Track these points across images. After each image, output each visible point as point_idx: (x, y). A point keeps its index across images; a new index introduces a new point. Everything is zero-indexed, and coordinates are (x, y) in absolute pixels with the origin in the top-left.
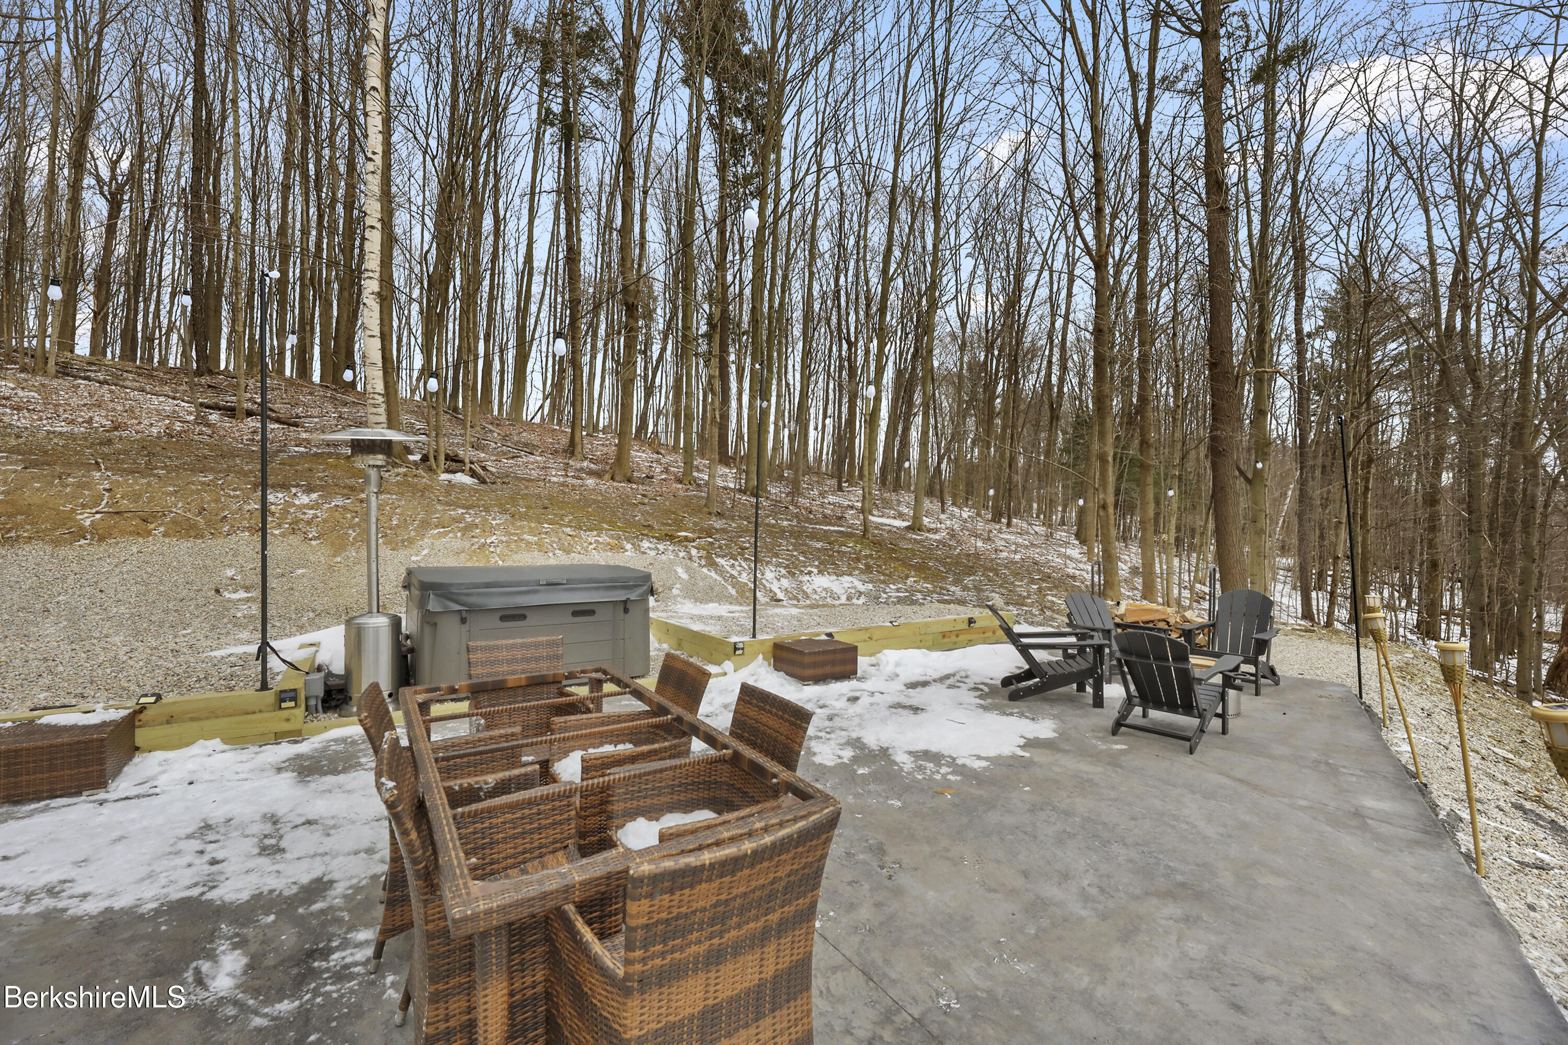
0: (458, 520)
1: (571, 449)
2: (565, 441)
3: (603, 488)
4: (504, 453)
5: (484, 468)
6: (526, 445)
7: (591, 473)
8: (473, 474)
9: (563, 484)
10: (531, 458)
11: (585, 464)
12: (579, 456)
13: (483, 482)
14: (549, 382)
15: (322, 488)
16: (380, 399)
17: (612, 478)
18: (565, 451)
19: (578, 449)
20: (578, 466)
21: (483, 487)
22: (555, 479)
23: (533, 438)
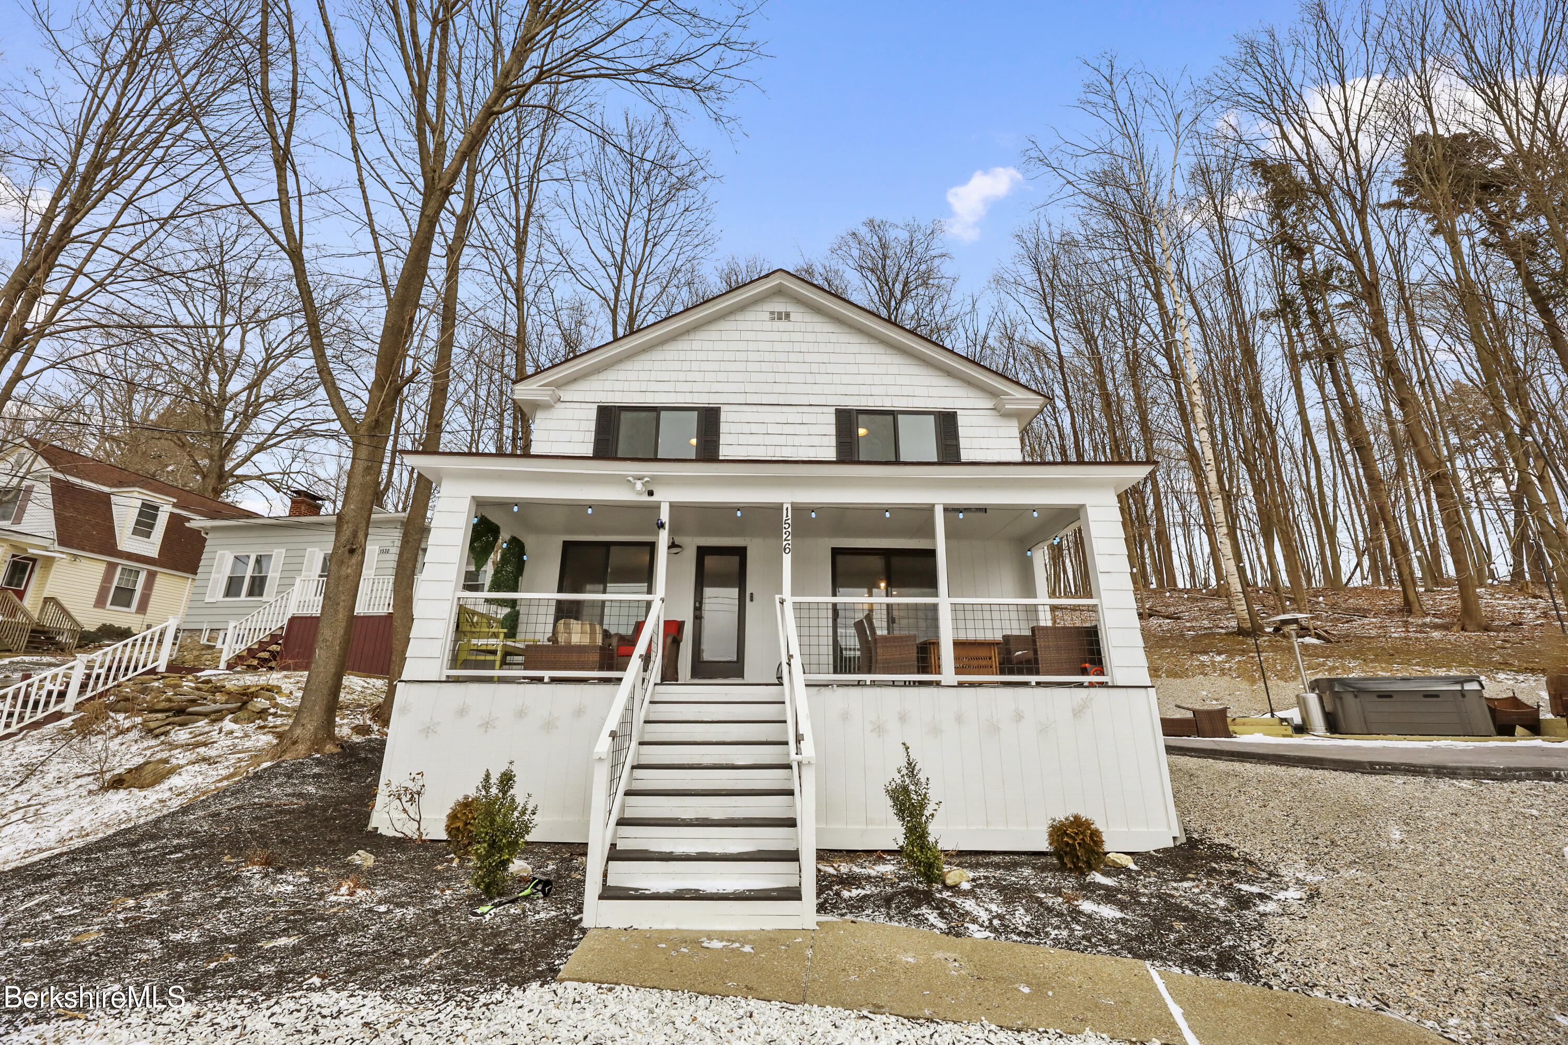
0: (1324, 665)
1: (1408, 608)
2: (1398, 601)
3: (1453, 638)
4: (1338, 620)
5: (1326, 631)
6: (1358, 610)
7: (1436, 627)
8: (1318, 637)
9: (1405, 638)
10: (1366, 621)
11: (1428, 620)
12: (1419, 613)
13: (1329, 641)
14: (1361, 537)
15: (1226, 652)
16: (1241, 595)
17: (1463, 629)
18: (1400, 610)
19: (1416, 606)
20: (1420, 622)
21: (1329, 645)
22: (1396, 635)
23: (1362, 603)
